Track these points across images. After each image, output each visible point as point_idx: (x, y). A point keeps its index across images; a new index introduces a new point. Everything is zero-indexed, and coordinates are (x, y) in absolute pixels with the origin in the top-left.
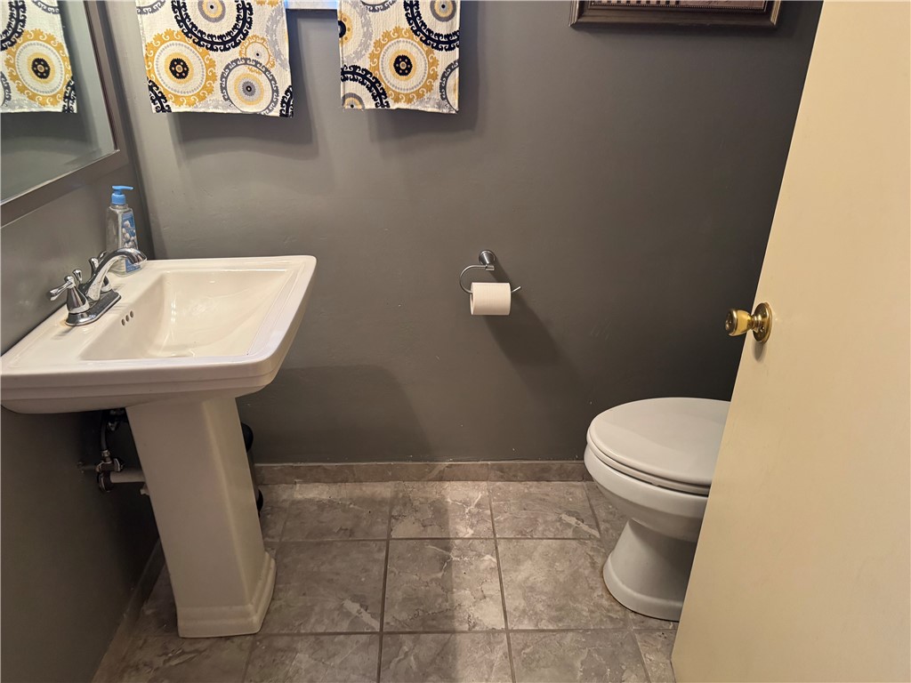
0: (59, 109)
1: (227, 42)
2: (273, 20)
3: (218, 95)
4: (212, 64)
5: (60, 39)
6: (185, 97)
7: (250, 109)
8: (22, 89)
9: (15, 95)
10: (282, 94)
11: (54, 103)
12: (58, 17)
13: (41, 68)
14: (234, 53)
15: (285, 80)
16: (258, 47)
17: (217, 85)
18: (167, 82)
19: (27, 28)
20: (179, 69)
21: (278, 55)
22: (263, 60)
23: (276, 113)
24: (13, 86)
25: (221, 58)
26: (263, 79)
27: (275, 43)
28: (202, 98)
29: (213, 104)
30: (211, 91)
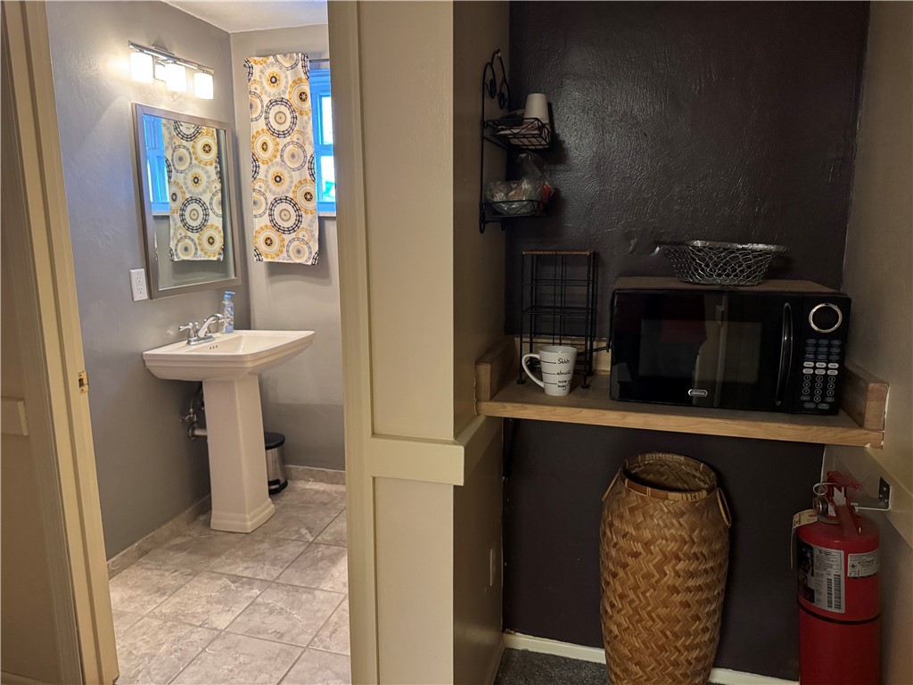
0: (215, 259)
1: (290, 230)
2: (312, 221)
3: (285, 254)
4: (283, 240)
5: (221, 228)
6: (270, 255)
7: (298, 261)
8: (202, 250)
9: (199, 252)
10: (313, 254)
11: (214, 256)
12: (221, 219)
13: (211, 241)
14: (293, 235)
15: (315, 248)
16: (304, 233)
17: (285, 249)
18: (263, 247)
19: (209, 223)
20: (268, 242)
21: (313, 236)
22: (306, 239)
23: (310, 263)
24: (199, 248)
25: (287, 237)
26: (305, 247)
27: (312, 231)
28: (278, 255)
29: (282, 259)
30: (282, 252)
